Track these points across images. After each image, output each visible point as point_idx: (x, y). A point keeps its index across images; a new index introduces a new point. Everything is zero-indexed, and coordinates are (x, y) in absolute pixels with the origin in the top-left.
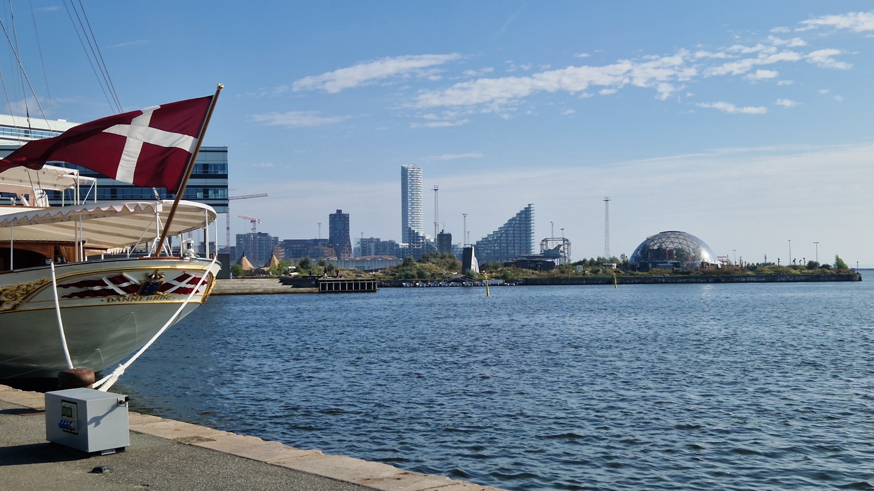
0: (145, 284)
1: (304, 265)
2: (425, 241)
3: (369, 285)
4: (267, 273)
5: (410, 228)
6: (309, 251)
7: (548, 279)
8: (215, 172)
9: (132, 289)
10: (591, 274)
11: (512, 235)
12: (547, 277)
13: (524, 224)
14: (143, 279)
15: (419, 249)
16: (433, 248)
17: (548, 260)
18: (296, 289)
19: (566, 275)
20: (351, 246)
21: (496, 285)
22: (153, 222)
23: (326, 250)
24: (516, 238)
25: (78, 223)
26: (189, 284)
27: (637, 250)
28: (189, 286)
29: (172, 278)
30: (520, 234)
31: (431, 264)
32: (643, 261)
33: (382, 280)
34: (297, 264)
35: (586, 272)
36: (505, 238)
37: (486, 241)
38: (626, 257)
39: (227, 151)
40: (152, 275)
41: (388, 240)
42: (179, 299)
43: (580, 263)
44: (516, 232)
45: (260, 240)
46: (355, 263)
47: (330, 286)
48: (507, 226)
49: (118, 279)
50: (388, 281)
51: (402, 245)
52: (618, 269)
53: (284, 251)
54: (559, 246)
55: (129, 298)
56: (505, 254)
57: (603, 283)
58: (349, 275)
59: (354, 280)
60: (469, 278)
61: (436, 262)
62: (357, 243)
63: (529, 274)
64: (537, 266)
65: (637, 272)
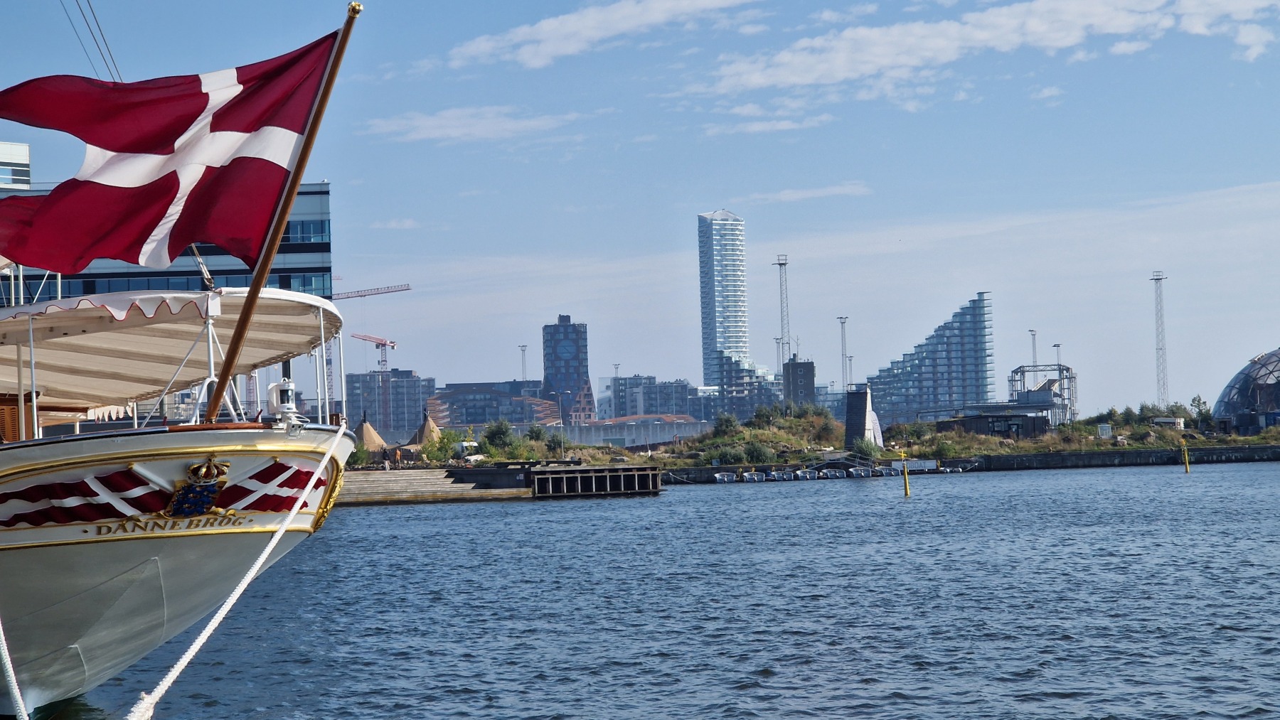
0: (183, 488)
1: (496, 437)
2: (754, 380)
3: (643, 479)
4: (417, 456)
5: (722, 352)
6: (500, 408)
7: (1035, 456)
8: (303, 238)
9: (154, 503)
10: (1131, 442)
11: (945, 361)
12: (1034, 452)
13: (970, 335)
14: (179, 478)
15: (743, 398)
16: (774, 395)
17: (1029, 415)
18: (483, 491)
19: (1074, 446)
20: (591, 395)
21: (921, 472)
22: (200, 344)
23: (538, 405)
24: (954, 368)
25: (23, 349)
26: (285, 488)
27: (1230, 387)
28: (286, 492)
29: (246, 473)
30: (963, 359)
31: (775, 430)
32: (1247, 411)
33: (668, 467)
34: (481, 436)
35: (1119, 438)
36: (930, 369)
37: (889, 376)
38: (1205, 403)
39: (327, 193)
40: (199, 468)
41: (673, 381)
42: (263, 523)
43: (1101, 419)
44: (953, 354)
45: (396, 386)
46: (602, 433)
47: (558, 483)
48: (935, 341)
49: (121, 480)
50: (683, 470)
51: (706, 390)
52: (1190, 431)
53: (447, 410)
54: (1051, 382)
55: (146, 524)
56: (932, 405)
57: (1159, 461)
58: (597, 460)
59: (610, 471)
60: (861, 458)
61: (788, 424)
62: (604, 388)
63: (994, 447)
64: (1010, 427)
65: (1234, 436)
